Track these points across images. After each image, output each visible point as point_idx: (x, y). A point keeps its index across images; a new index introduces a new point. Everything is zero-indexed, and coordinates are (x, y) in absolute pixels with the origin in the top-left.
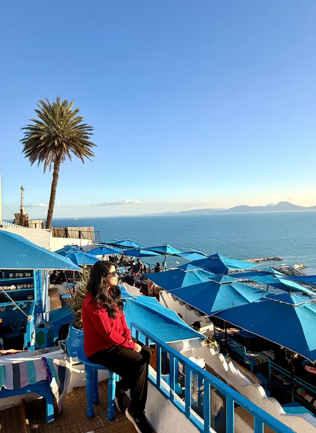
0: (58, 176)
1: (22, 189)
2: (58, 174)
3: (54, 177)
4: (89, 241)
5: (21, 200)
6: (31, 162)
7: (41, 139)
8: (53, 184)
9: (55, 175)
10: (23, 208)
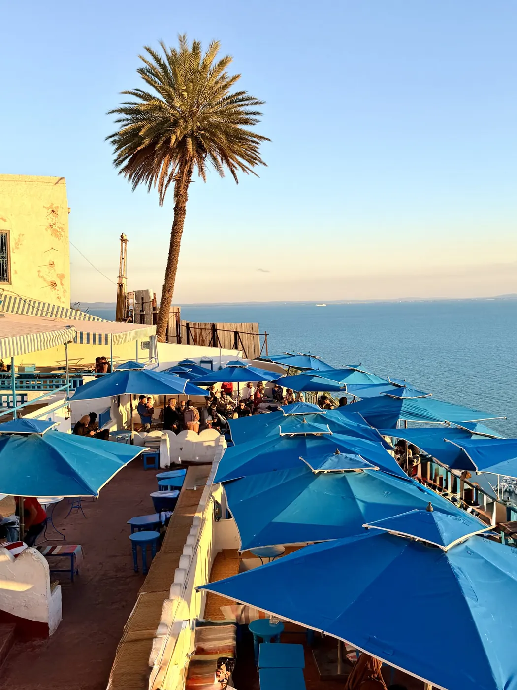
0: (184, 211)
1: (123, 239)
2: (186, 208)
3: (176, 214)
4: (239, 353)
5: (121, 263)
6: (133, 182)
7: (141, 133)
8: (173, 229)
9: (179, 211)
10: (124, 281)
